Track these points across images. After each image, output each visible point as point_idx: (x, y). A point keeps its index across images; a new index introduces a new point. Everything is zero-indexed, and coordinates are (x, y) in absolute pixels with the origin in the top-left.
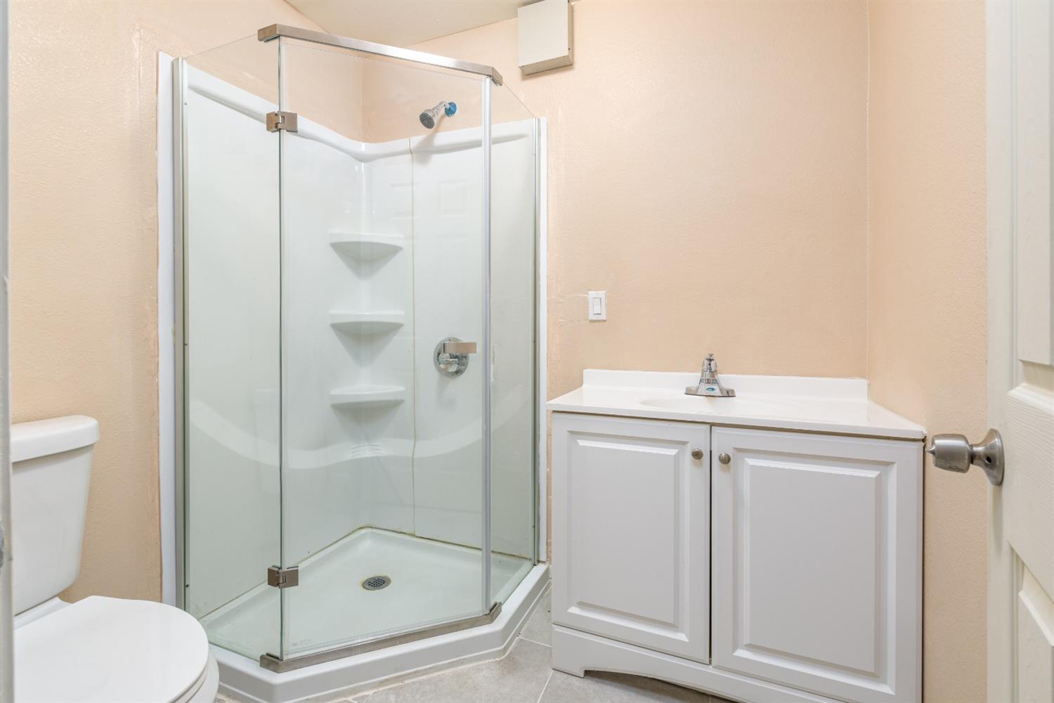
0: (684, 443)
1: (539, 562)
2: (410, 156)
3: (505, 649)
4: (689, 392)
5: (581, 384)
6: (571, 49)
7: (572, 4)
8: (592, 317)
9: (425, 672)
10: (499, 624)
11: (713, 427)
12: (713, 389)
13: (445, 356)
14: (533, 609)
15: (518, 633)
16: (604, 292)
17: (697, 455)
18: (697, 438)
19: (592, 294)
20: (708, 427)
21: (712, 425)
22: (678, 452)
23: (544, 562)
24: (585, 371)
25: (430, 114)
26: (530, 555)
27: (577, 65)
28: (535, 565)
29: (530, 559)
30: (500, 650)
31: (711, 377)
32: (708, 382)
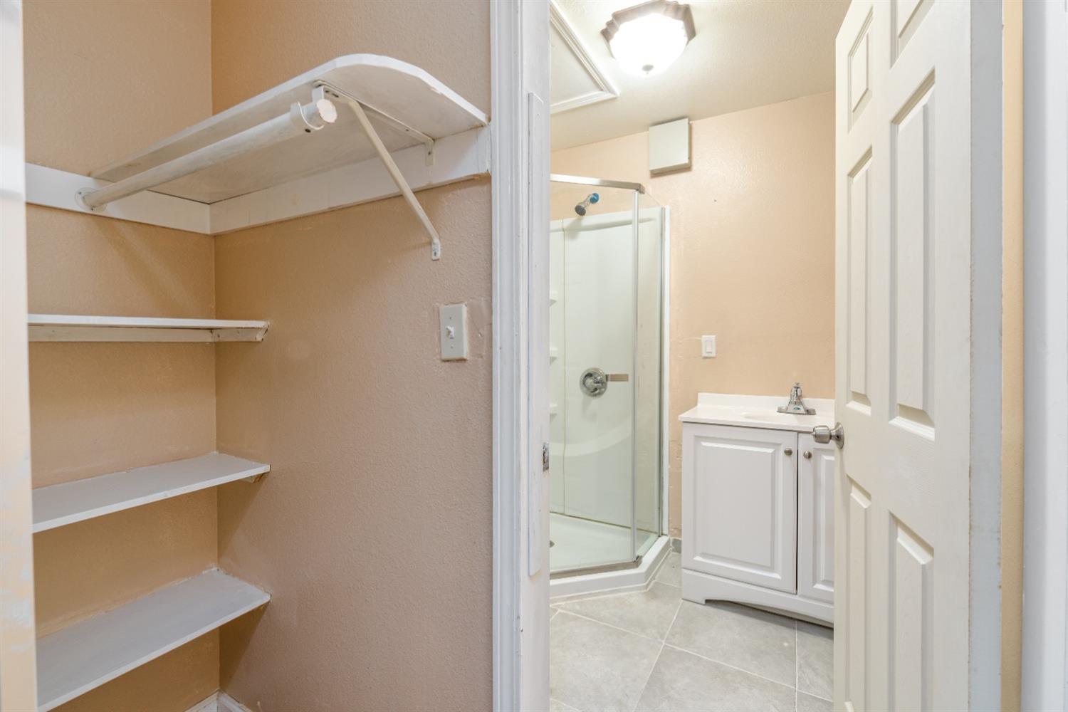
0: (779, 445)
1: (662, 534)
2: (562, 232)
3: (648, 585)
4: (780, 411)
5: (696, 405)
6: (690, 158)
7: (691, 122)
8: (705, 354)
9: (596, 594)
10: (642, 568)
11: (800, 434)
12: (799, 409)
13: (590, 381)
14: (662, 563)
15: (653, 578)
16: (714, 336)
17: (789, 453)
18: (788, 442)
19: (704, 337)
20: (796, 433)
21: (799, 432)
22: (774, 451)
23: (666, 535)
24: (700, 394)
25: (583, 206)
26: (656, 529)
27: (695, 167)
28: (659, 536)
29: (656, 533)
30: (644, 586)
31: (798, 399)
32: (796, 403)
